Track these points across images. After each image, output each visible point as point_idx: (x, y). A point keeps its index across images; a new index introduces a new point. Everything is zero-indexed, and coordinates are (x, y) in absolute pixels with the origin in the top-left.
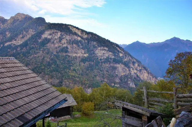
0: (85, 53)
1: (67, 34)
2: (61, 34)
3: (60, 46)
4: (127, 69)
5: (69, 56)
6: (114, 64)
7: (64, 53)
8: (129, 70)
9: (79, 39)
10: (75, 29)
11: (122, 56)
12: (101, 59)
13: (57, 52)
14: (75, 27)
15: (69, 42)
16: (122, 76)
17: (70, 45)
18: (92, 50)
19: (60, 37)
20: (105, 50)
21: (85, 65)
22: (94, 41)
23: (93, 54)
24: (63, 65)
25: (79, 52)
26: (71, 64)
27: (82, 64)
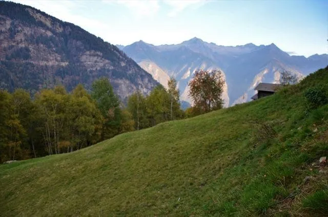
0: (62, 61)
1: (24, 25)
2: (12, 24)
3: (13, 46)
4: (135, 88)
5: (33, 66)
6: (114, 79)
7: (22, 59)
8: (138, 89)
9: (49, 34)
10: (38, 15)
11: (124, 67)
12: (91, 72)
13: (7, 58)
14: (39, 11)
15: (31, 39)
16: (126, 97)
17: (34, 44)
18: (75, 56)
19: (10, 30)
20: (98, 55)
21: (63, 81)
22: (77, 40)
23: (77, 62)
24: (23, 81)
25: (51, 58)
26: (39, 80)
27: (59, 79)
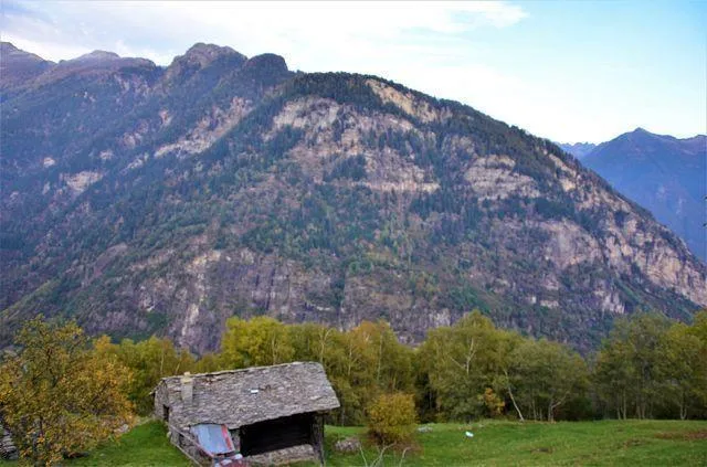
0: (426, 180)
1: (360, 112)
2: (339, 113)
3: (337, 155)
4: (593, 243)
5: (369, 192)
6: (540, 221)
7: (351, 179)
8: (602, 247)
9: (406, 126)
10: (389, 91)
11: (570, 191)
12: (486, 204)
13: (326, 178)
14: (390, 84)
15: (372, 140)
16: (570, 266)
17: (374, 149)
18: (454, 169)
19: (336, 124)
20: (504, 167)
21: (425, 224)
22: (461, 135)
23: (459, 183)
24: (347, 223)
25: (405, 176)
26: (376, 221)
27: (416, 220)
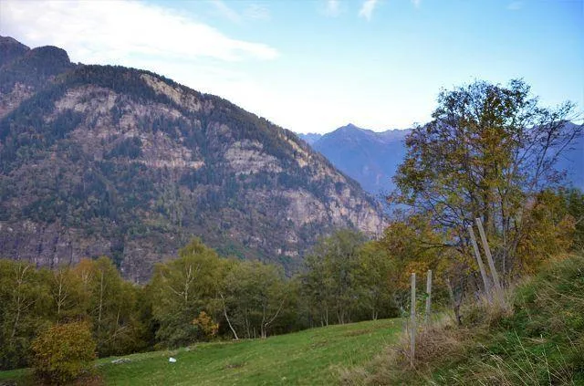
0: (193, 159)
1: (136, 101)
2: (117, 101)
3: (115, 137)
4: (321, 206)
5: (144, 168)
6: (282, 190)
7: (128, 157)
8: (328, 209)
9: (176, 114)
10: (161, 85)
11: (304, 167)
12: (242, 177)
13: (104, 157)
14: (162, 79)
15: (144, 125)
16: (305, 224)
17: (149, 132)
18: (216, 150)
19: (114, 109)
20: (255, 148)
21: (193, 194)
22: (221, 123)
23: (220, 161)
24: (125, 194)
25: (176, 155)
26: (152, 193)
27: (186, 192)
